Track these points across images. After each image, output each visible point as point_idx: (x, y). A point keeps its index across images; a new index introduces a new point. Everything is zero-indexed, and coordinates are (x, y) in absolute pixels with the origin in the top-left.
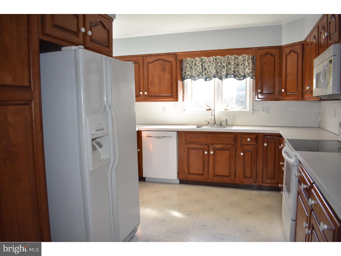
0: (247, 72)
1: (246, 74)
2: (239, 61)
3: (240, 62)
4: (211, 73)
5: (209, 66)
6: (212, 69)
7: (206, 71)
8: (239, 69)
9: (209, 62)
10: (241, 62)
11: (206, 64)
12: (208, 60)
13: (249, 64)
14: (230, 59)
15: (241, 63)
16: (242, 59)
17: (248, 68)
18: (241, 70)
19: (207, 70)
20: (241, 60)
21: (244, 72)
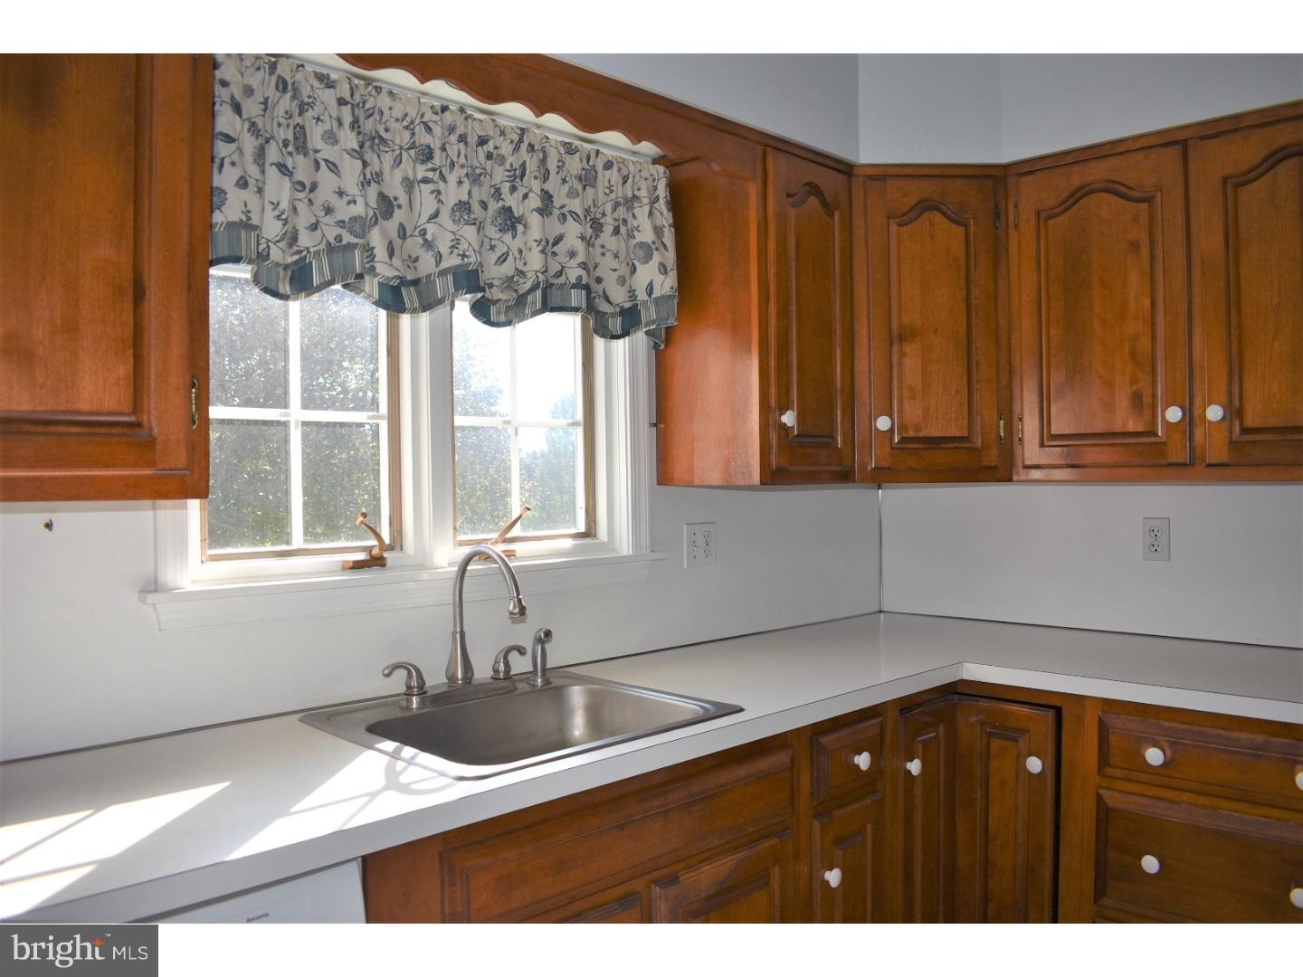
0: (651, 284)
1: (642, 296)
2: (601, 197)
3: (609, 207)
4: (428, 245)
5: (409, 185)
6: (436, 215)
7: (392, 226)
8: (603, 254)
9: (412, 152)
10: (614, 209)
11: (388, 159)
12: (407, 134)
13: (658, 231)
14: (553, 169)
15: (616, 216)
16: (620, 187)
17: (656, 258)
18: (614, 264)
19: (399, 216)
20: (613, 196)
21: (627, 287)
